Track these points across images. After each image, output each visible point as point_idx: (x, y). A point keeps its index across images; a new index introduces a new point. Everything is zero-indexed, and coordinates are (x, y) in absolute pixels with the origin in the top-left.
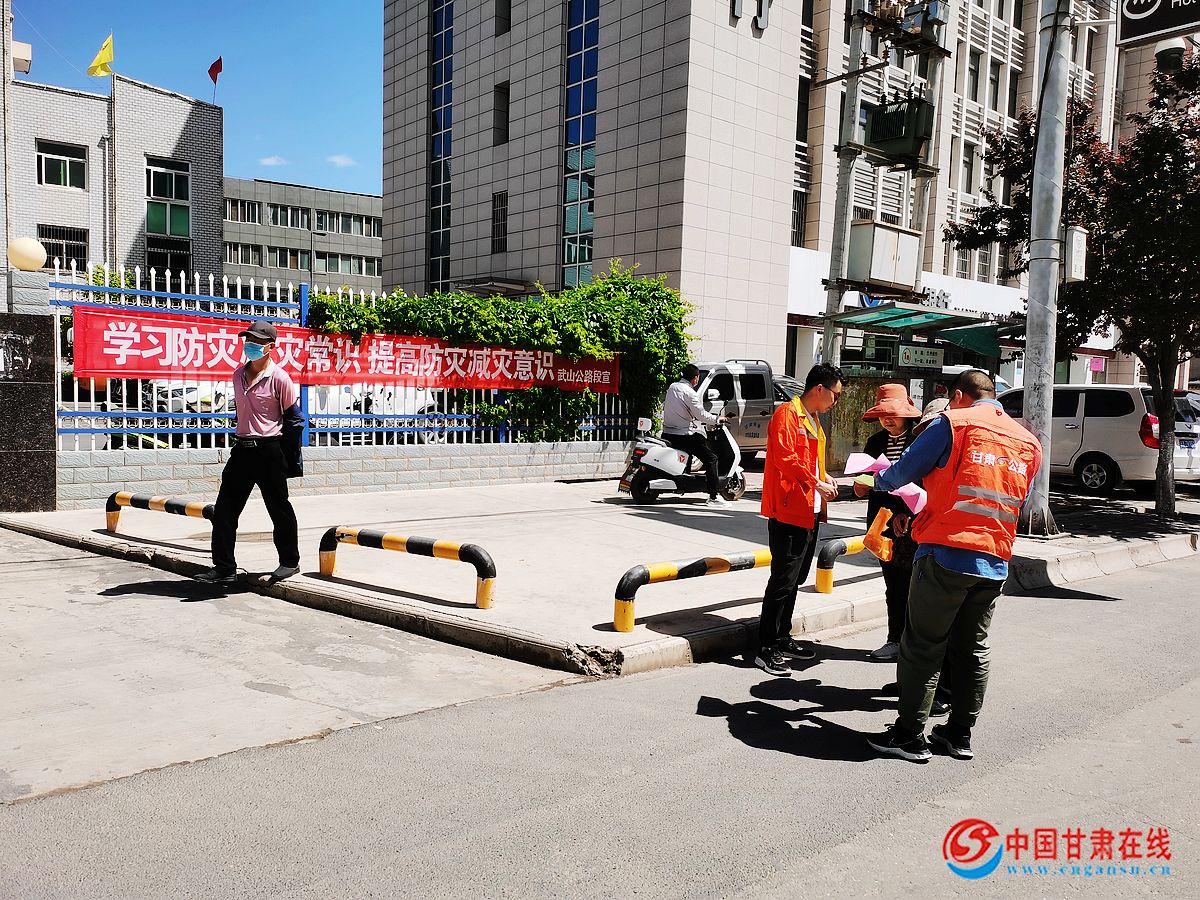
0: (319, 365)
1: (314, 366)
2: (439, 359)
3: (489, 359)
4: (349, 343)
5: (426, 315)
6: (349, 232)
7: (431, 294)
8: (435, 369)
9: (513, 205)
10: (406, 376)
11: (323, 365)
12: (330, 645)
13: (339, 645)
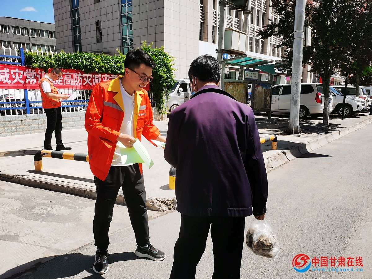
0: (31, 81)
1: (29, 82)
2: (81, 78)
3: (101, 79)
4: (43, 72)
5: (74, 61)
6: (44, 36)
7: (76, 52)
8: (80, 82)
9: (103, 25)
10: (68, 85)
11: (33, 81)
12: (41, 207)
13: (45, 207)
